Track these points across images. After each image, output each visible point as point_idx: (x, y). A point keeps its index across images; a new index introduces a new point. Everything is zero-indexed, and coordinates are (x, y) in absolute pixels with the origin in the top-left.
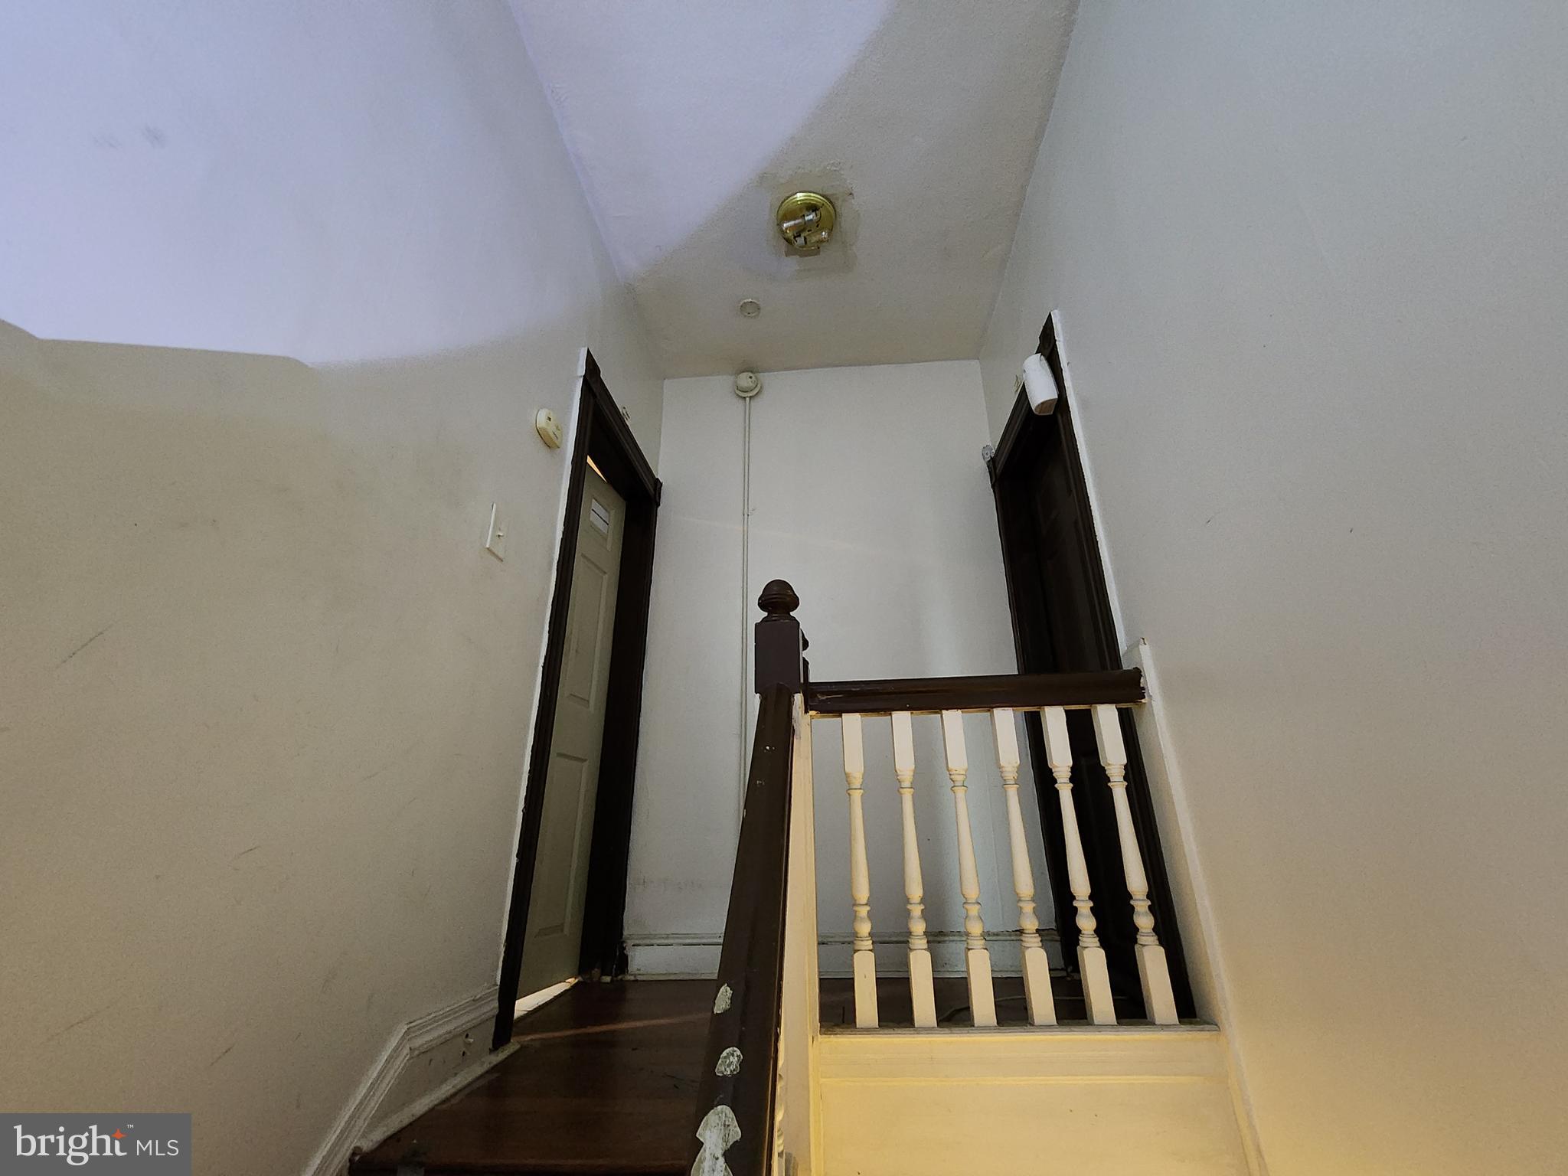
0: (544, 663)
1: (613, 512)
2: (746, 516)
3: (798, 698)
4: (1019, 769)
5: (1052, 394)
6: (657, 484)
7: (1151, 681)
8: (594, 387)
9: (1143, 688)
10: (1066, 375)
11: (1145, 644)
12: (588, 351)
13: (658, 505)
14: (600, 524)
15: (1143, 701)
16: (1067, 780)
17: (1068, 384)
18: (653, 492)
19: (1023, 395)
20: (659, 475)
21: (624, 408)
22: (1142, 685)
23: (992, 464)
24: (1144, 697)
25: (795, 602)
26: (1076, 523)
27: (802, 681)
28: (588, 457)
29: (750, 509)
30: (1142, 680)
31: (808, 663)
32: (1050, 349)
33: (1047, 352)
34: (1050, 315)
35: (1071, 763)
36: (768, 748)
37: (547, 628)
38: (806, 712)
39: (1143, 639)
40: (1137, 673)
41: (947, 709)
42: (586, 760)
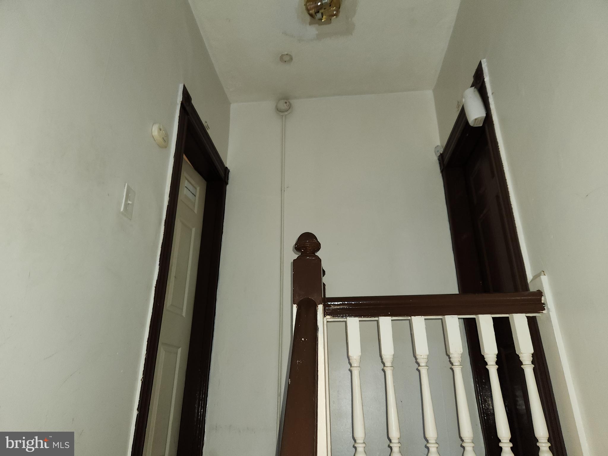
0: (156, 285)
1: (198, 188)
2: (283, 191)
3: (320, 308)
4: (462, 355)
5: (482, 114)
6: (226, 171)
7: (548, 298)
8: (187, 108)
9: (544, 304)
10: (491, 100)
11: (545, 275)
12: (184, 85)
13: (227, 183)
14: (190, 195)
15: (543, 312)
16: (494, 363)
17: (492, 106)
18: (224, 175)
19: (462, 114)
20: (228, 164)
21: (206, 122)
22: (543, 302)
23: (441, 158)
24: (544, 309)
25: (317, 246)
26: (497, 197)
27: (323, 297)
28: (184, 155)
29: (286, 187)
30: (543, 298)
31: (325, 285)
32: (480, 84)
33: (479, 86)
34: (480, 62)
35: (496, 352)
36: (303, 339)
37: (158, 262)
38: (325, 316)
39: (543, 272)
40: (540, 294)
41: (415, 316)
42: (180, 347)
